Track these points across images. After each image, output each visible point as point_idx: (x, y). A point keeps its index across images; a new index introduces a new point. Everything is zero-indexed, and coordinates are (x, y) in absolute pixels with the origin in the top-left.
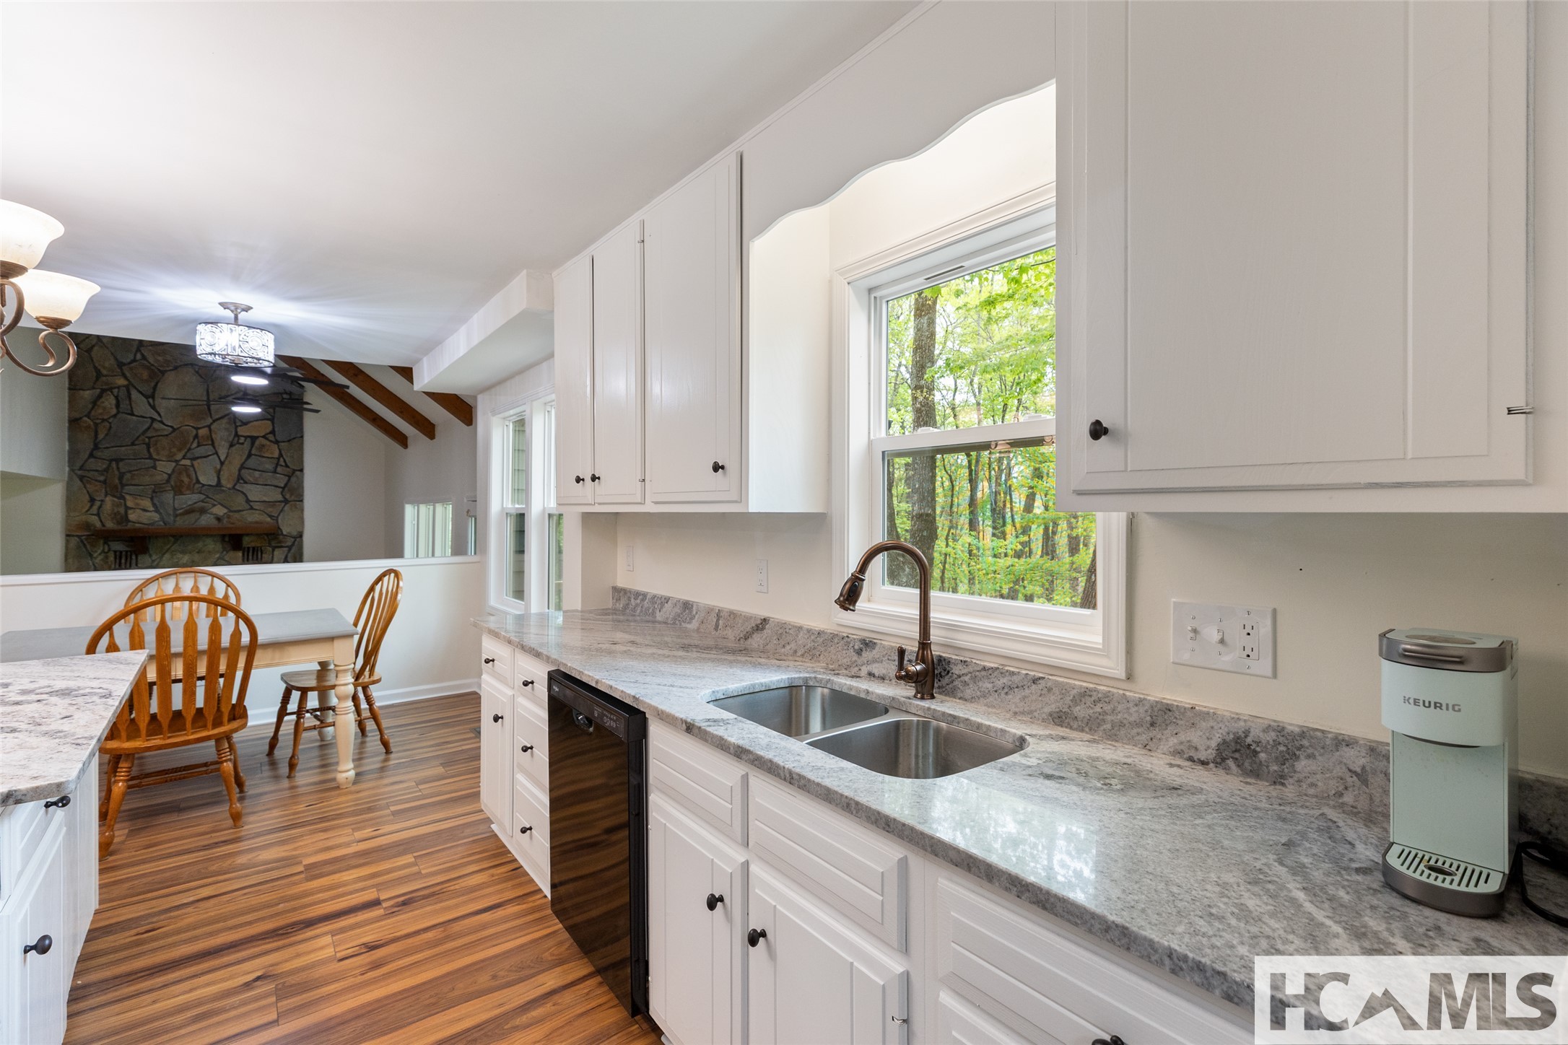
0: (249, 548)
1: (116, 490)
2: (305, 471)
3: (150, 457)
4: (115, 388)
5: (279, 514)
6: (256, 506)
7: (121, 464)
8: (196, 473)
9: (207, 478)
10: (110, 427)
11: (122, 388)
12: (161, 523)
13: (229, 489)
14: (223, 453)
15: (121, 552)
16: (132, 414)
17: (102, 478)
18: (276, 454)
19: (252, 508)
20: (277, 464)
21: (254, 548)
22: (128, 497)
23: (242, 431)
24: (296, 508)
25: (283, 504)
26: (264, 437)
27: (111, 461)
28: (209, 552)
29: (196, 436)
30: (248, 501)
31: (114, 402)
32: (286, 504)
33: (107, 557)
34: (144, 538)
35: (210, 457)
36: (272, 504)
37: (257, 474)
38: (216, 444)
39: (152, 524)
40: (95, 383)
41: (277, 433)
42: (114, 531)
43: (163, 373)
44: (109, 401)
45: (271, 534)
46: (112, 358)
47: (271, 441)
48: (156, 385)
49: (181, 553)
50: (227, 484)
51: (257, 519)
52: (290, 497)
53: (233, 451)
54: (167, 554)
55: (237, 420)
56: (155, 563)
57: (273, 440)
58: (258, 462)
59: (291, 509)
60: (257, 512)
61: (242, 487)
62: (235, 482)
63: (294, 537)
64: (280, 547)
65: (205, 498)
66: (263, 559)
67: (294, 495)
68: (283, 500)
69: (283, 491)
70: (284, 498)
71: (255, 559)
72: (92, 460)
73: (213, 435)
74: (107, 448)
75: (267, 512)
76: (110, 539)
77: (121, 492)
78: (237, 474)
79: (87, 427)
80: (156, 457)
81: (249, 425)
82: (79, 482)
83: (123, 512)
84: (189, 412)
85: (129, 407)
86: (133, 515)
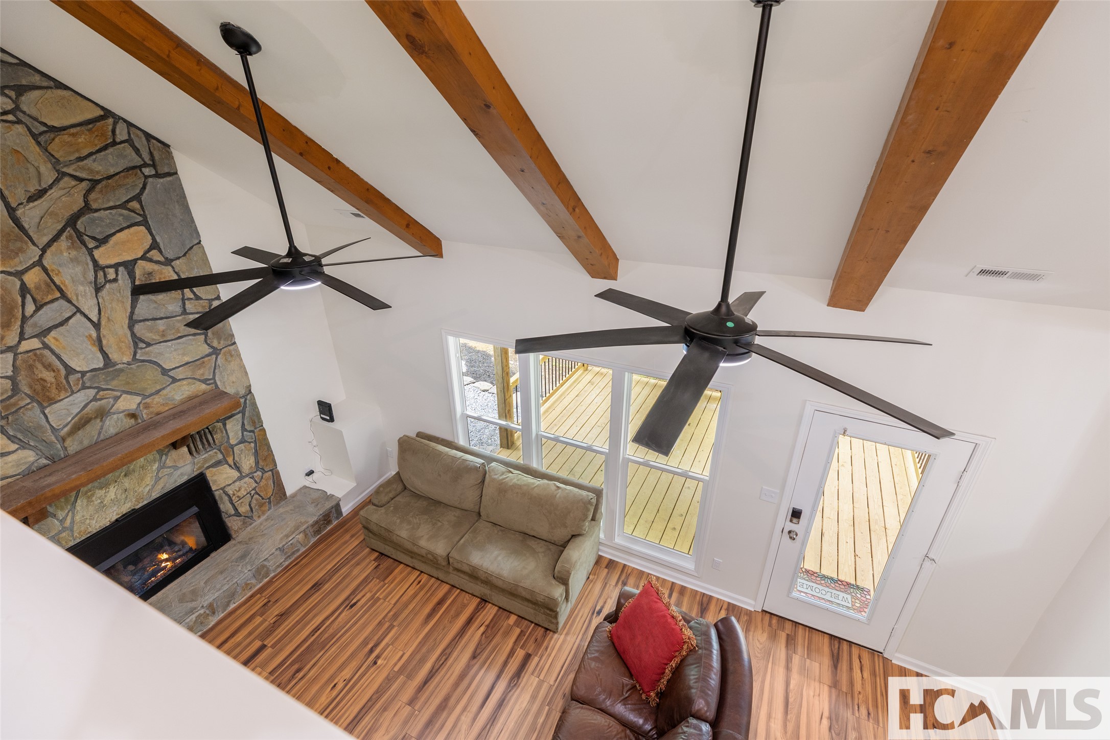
0: (191, 436)
5: (214, 372)
6: (179, 374)
8: (58, 357)
9: (83, 358)
12: (46, 461)
13: (129, 364)
14: (89, 305)
19: (174, 380)
20: (183, 300)
21: (198, 433)
23: (105, 256)
24: (232, 356)
25: (214, 356)
26: (143, 258)
28: (142, 467)
29: (24, 290)
30: (165, 372)
32: (217, 355)
35: (71, 321)
36: (197, 363)
37: (161, 325)
38: (70, 294)
39: (33, 471)
41: (163, 246)
47: (158, 262)
49: (101, 488)
50: (121, 355)
51: (187, 392)
52: (219, 343)
53: (107, 298)
54: (79, 501)
55: (86, 238)
56: (68, 522)
57: (161, 259)
58: (155, 305)
59: (226, 360)
60: (185, 382)
61: (147, 353)
62: (133, 348)
63: (243, 396)
64: (232, 419)
65: (97, 393)
66: (216, 441)
67: (222, 339)
68: (211, 350)
69: (206, 338)
70: (212, 347)
71: (206, 446)
73: (55, 278)
75: (197, 376)
78: (129, 335)
81: (110, 242)
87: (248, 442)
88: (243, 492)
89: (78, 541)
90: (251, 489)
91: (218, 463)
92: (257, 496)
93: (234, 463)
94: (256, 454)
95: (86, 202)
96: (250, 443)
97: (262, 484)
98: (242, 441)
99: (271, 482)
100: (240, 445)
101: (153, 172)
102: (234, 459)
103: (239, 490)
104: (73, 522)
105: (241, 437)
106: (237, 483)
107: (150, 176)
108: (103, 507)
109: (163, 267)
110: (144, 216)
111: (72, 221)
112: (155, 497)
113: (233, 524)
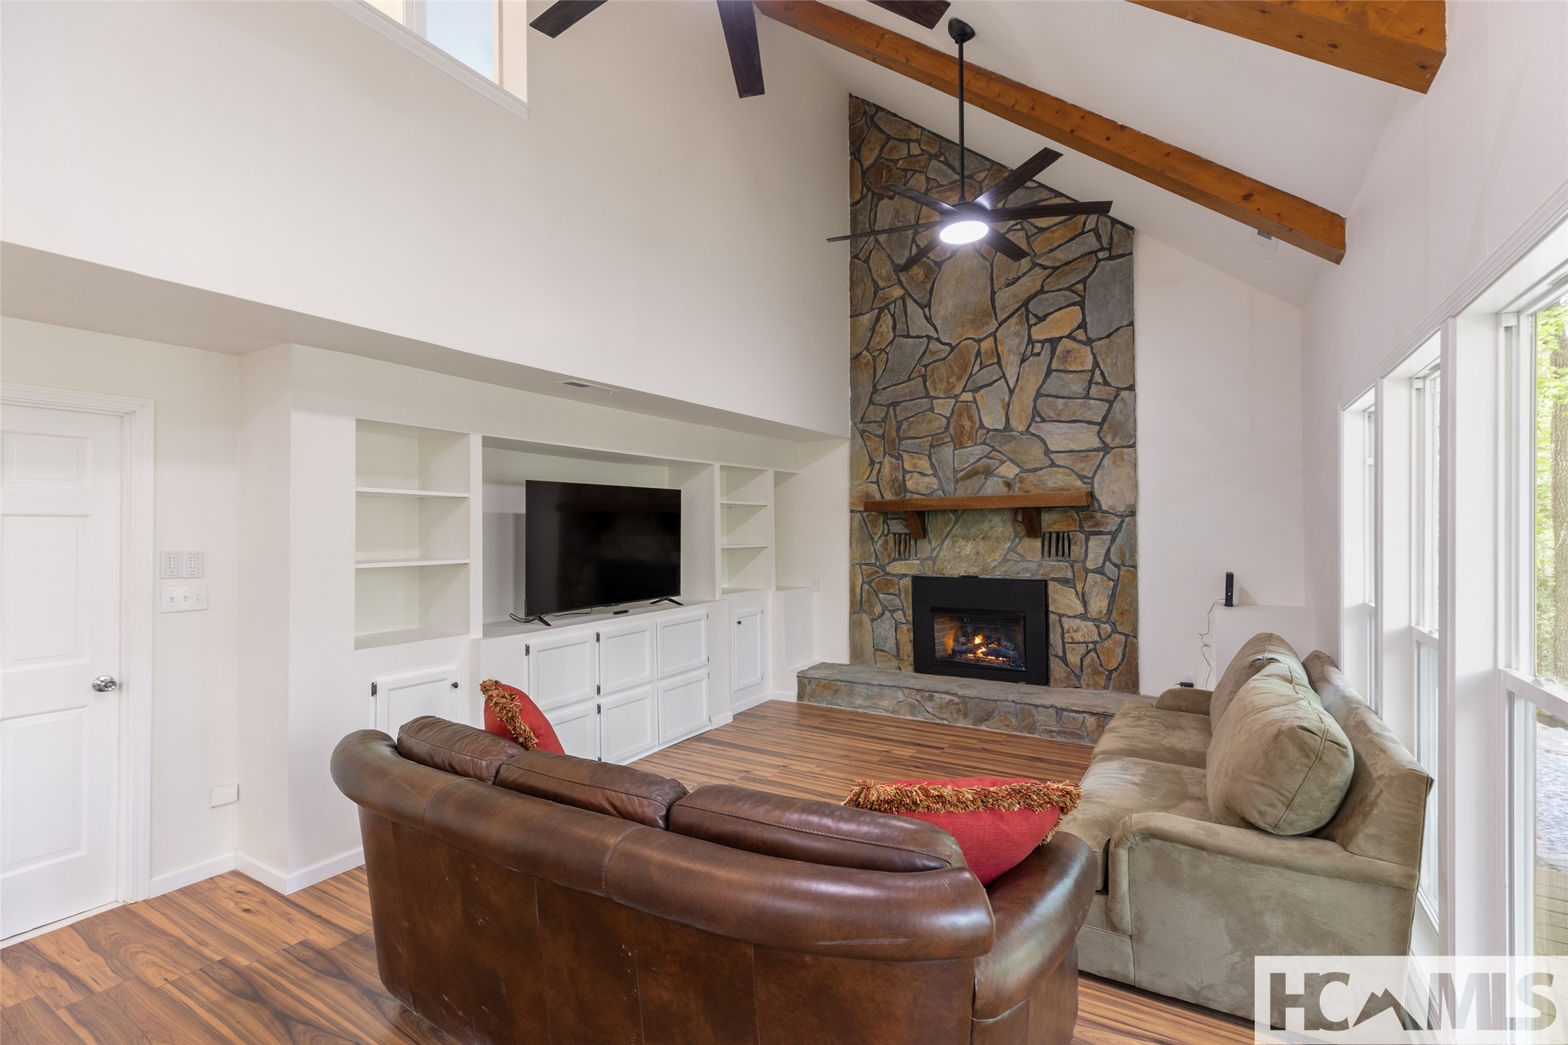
0: (1050, 533)
1: (893, 447)
2: (1139, 389)
3: (927, 396)
4: (890, 303)
5: (1095, 473)
6: (1059, 460)
7: (898, 409)
8: (979, 413)
9: (994, 418)
10: (887, 360)
11: (898, 302)
12: (942, 494)
13: (1022, 433)
14: (1011, 373)
15: (900, 535)
16: (908, 336)
17: (880, 432)
18: (1089, 366)
19: (1053, 464)
20: (1090, 382)
21: (1057, 534)
22: (905, 456)
23: (1039, 332)
24: (1123, 460)
25: (1102, 453)
26: (1069, 336)
27: (888, 406)
28: (997, 539)
29: (979, 353)
30: (1047, 452)
31: (891, 323)
32: (1106, 453)
33: (886, 542)
34: (924, 513)
35: (996, 384)
36: (1082, 455)
37: (1060, 403)
38: (1004, 363)
39: (930, 493)
40: (873, 303)
41: (1089, 325)
42: (890, 504)
44: (887, 321)
45: (1083, 510)
46: (888, 262)
47: (1080, 342)
48: (933, 287)
49: (963, 539)
50: (1018, 425)
51: (1060, 483)
52: (1113, 440)
53: (1027, 369)
54: (947, 540)
55: (1031, 315)
56: (935, 553)
57: (1083, 338)
58: (1061, 383)
59: (1114, 462)
60: (1061, 470)
61: (1038, 428)
62: (1030, 420)
63: (1121, 515)
64: (1097, 537)
65: (991, 452)
66: (1072, 553)
67: (1118, 436)
68: (1101, 445)
69: (1100, 429)
70: (1103, 442)
71: (1060, 553)
72: (871, 407)
73: (999, 348)
74: (885, 388)
75: (1076, 469)
76: (889, 516)
77: (899, 448)
78: (1031, 407)
79: (867, 364)
80: (933, 395)
81: (1048, 320)
82: (861, 440)
83: (901, 478)
84: (969, 317)
85: (905, 326)
86: (911, 482)
87: (1108, 577)
88: (1079, 637)
89: (935, 575)
90: (1090, 640)
91: (1065, 582)
92: (1095, 655)
93: (1083, 593)
94: (1113, 597)
95: (1042, 286)
96: (1110, 579)
97: (1106, 644)
98: (1100, 571)
99: (1119, 651)
100: (1097, 575)
101: (1107, 255)
102: (1083, 588)
103: (1076, 631)
104: (937, 555)
105: (1100, 565)
106: (1078, 621)
107: (1103, 259)
108: (960, 557)
109: (1083, 346)
110: (1083, 297)
111: (1026, 303)
112: (997, 577)
113: (1056, 668)
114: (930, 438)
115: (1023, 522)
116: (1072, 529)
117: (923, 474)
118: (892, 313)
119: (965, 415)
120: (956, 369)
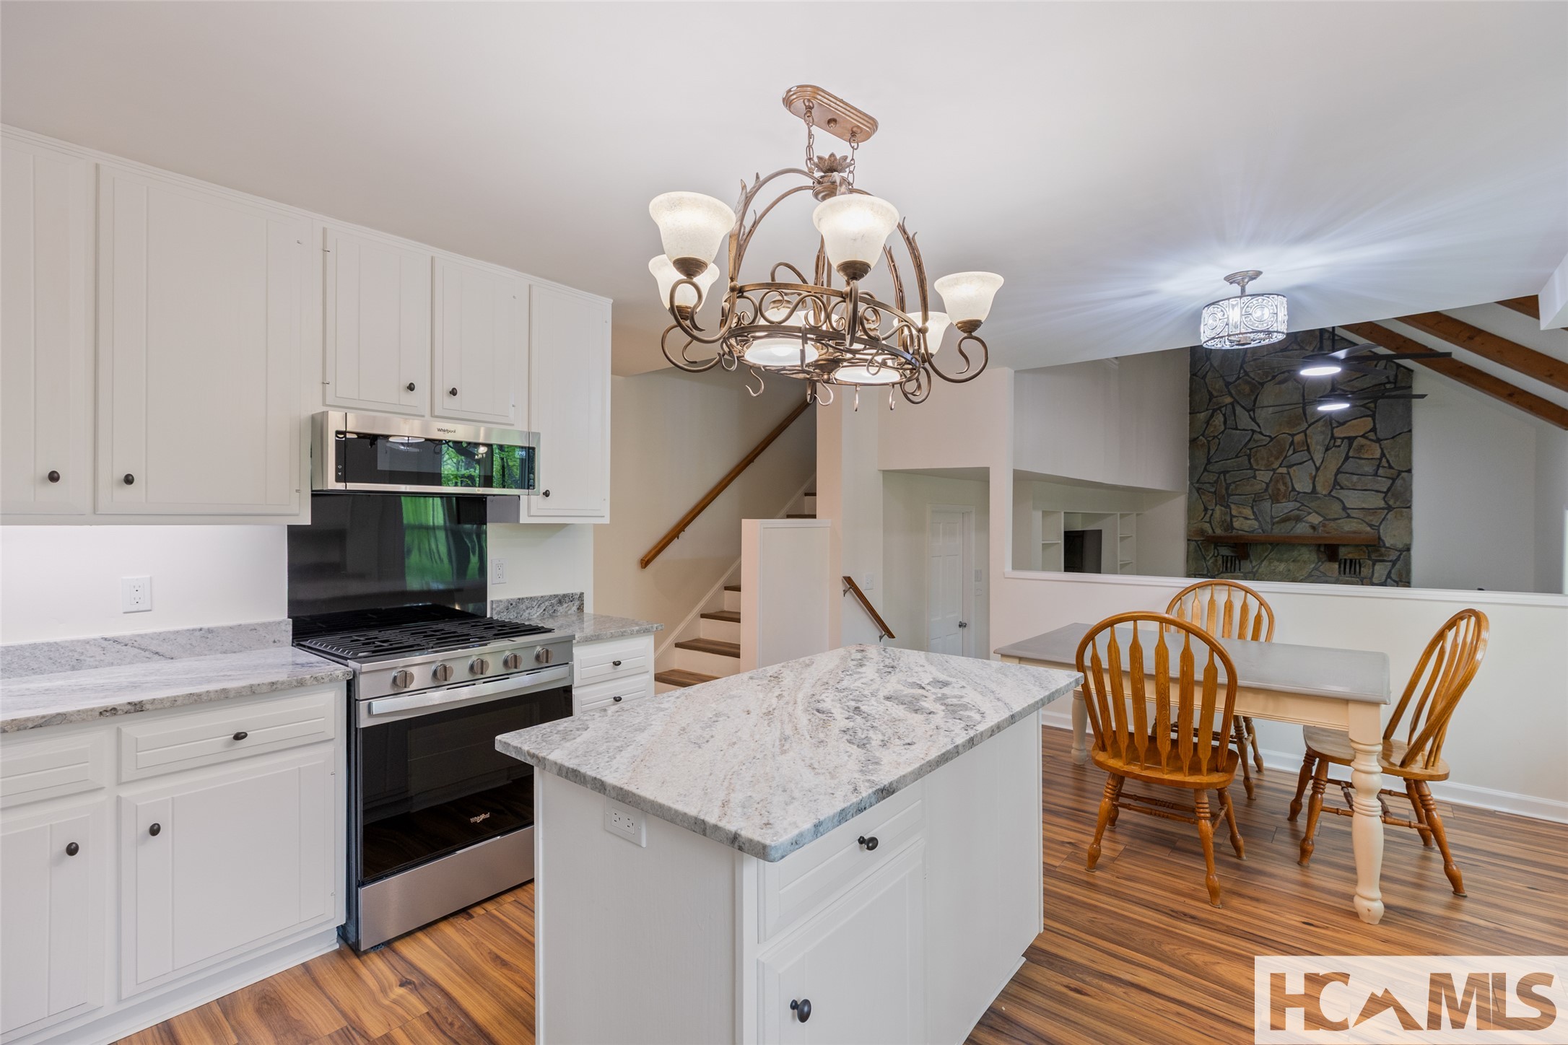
0: (1345, 560)
1: (1223, 500)
2: (1414, 471)
3: (1251, 468)
4: (1223, 407)
5: (1381, 522)
6: (1353, 513)
7: (1227, 475)
8: (1291, 480)
9: (1303, 485)
10: (1219, 443)
11: (1228, 406)
12: (1260, 531)
13: (1325, 496)
14: (1318, 458)
15: (1227, 557)
16: (1236, 429)
17: (1213, 490)
18: (1378, 455)
19: (1349, 516)
20: (1379, 466)
21: (1351, 561)
22: (1233, 506)
23: (1339, 432)
24: (1402, 516)
25: (1386, 511)
26: (1363, 436)
27: (1220, 473)
28: (1305, 562)
29: (1292, 443)
30: (1345, 508)
31: (1222, 419)
32: (1390, 511)
33: (1216, 561)
34: (1247, 544)
35: (1306, 464)
36: (1373, 511)
37: (1355, 478)
38: (1312, 449)
39: (1253, 532)
40: (1208, 405)
41: (1378, 431)
42: (1220, 537)
43: (1262, 384)
44: (1219, 420)
45: (1371, 546)
46: (1221, 380)
47: (1371, 440)
48: (1256, 398)
49: (1278, 561)
50: (1322, 490)
51: (1354, 529)
52: (1395, 503)
53: (1330, 455)
54: (1265, 561)
55: (1333, 421)
56: (1255, 569)
57: (1374, 438)
58: (1356, 465)
59: (1396, 517)
60: (1355, 520)
61: (1338, 493)
62: (1331, 488)
63: (1400, 551)
64: (1381, 563)
65: (1300, 506)
66: (1362, 573)
67: (1399, 501)
68: (1386, 506)
69: (1385, 496)
70: (1388, 504)
71: (1353, 572)
72: (1206, 474)
73: (1309, 441)
74: (1216, 462)
75: (1367, 520)
76: (1219, 544)
77: (1227, 501)
78: (1333, 479)
79: (1203, 445)
80: (1256, 468)
81: (1346, 425)
82: (1197, 494)
83: (1229, 520)
84: (1285, 419)
85: (1234, 422)
86: (1237, 523)
101: (1393, 387)
104: (1257, 571)
105: (1383, 581)
107: (1390, 389)
108: (1274, 573)
109: (1373, 443)
110: (1374, 413)
114: (1253, 496)
115: (1325, 552)
116: (1363, 557)
117: (1246, 518)
118: (1224, 412)
119: (1281, 482)
120: (1275, 453)
